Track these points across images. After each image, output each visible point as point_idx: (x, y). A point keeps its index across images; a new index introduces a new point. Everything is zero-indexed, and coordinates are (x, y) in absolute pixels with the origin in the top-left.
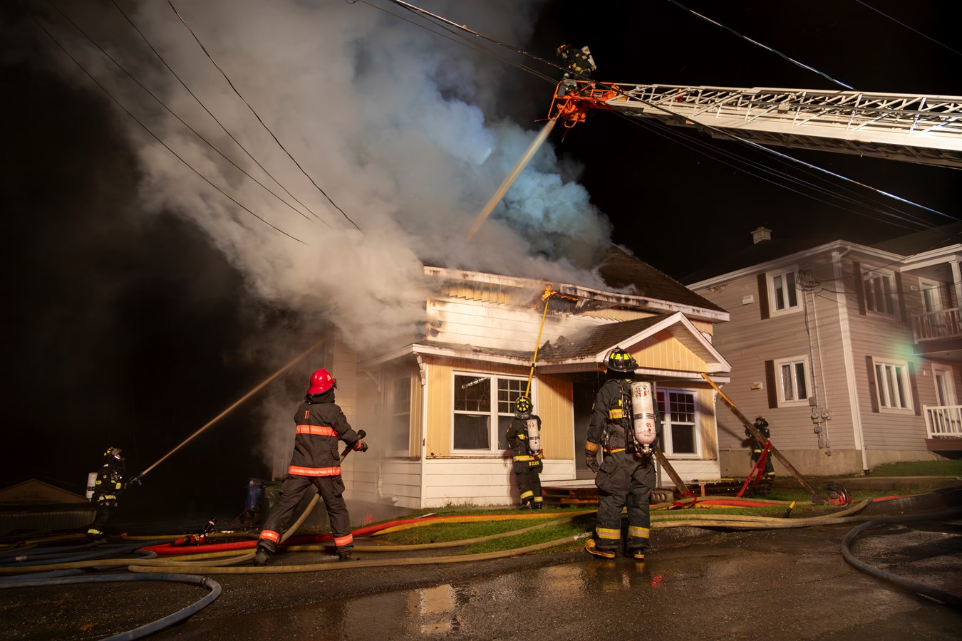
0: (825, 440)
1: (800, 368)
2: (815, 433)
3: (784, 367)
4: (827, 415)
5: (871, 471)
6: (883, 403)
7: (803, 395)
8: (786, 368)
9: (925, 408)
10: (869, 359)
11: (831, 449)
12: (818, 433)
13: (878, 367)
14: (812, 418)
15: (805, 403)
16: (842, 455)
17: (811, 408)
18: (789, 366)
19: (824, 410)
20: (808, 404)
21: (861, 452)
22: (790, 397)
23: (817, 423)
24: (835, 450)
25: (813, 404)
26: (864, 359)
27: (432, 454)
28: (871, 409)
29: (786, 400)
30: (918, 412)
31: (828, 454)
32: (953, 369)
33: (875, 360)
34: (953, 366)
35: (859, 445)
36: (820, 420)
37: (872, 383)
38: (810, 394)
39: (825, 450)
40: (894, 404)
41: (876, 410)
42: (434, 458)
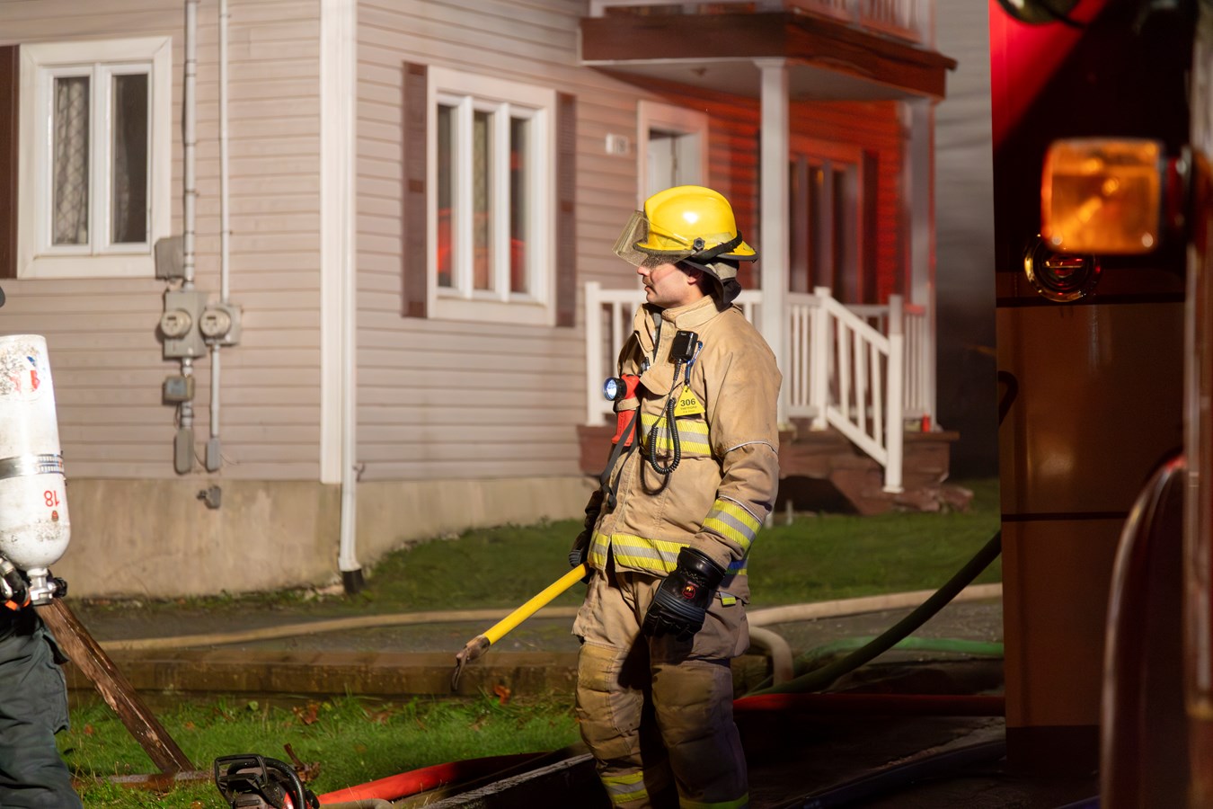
0: (201, 434)
1: (132, 92)
2: (167, 402)
3: (63, 82)
4: (223, 322)
5: (368, 574)
6: (446, 279)
7: (132, 226)
8: (73, 87)
9: (593, 295)
10: (415, 73)
11: (224, 478)
12: (178, 404)
13: (445, 111)
14: (161, 336)
15: (138, 262)
16: (263, 502)
17: (162, 285)
18: (85, 81)
19: (212, 301)
20: (147, 266)
21: (338, 491)
22: (73, 232)
23: (179, 359)
24: (241, 484)
25: (170, 272)
26: (397, 78)
28: (397, 302)
29: (58, 241)
30: (567, 316)
31: (209, 498)
32: (712, 130)
33: (440, 81)
34: (712, 114)
35: (335, 466)
36: (190, 346)
37: (414, 187)
38: (160, 223)
39: (198, 481)
40: (483, 280)
41: (415, 307)
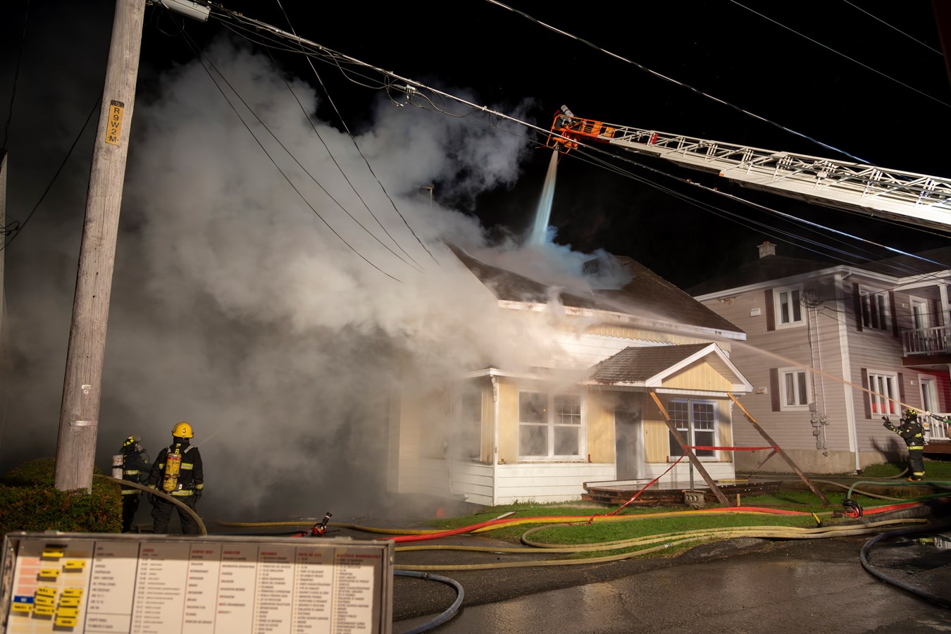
0: (822, 442)
1: (802, 377)
2: (814, 435)
3: (787, 375)
4: (825, 420)
5: (863, 471)
6: (875, 411)
7: (804, 400)
8: (790, 376)
10: (864, 370)
11: (828, 451)
12: (817, 436)
13: (871, 377)
14: (812, 422)
15: (806, 408)
16: (837, 455)
17: (811, 413)
18: (792, 374)
19: (823, 415)
20: (808, 409)
21: (854, 454)
22: (792, 402)
23: (816, 427)
24: (832, 452)
25: (813, 409)
26: (860, 371)
27: (503, 460)
28: (864, 416)
29: (788, 404)
31: (825, 454)
32: (937, 379)
33: (869, 372)
34: (937, 375)
35: (853, 448)
36: (819, 424)
37: (866, 392)
38: (810, 400)
39: (822, 451)
41: (869, 417)
42: (505, 463)
